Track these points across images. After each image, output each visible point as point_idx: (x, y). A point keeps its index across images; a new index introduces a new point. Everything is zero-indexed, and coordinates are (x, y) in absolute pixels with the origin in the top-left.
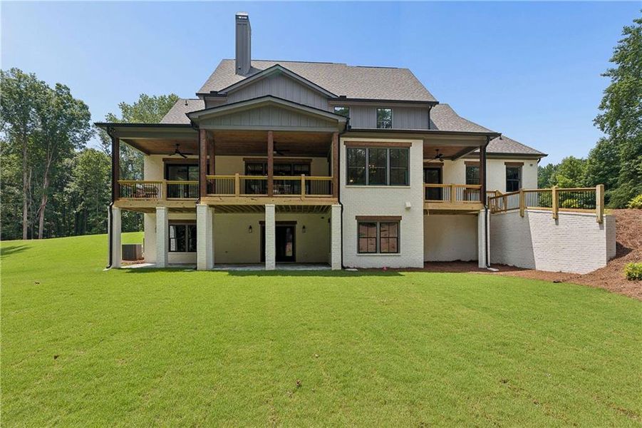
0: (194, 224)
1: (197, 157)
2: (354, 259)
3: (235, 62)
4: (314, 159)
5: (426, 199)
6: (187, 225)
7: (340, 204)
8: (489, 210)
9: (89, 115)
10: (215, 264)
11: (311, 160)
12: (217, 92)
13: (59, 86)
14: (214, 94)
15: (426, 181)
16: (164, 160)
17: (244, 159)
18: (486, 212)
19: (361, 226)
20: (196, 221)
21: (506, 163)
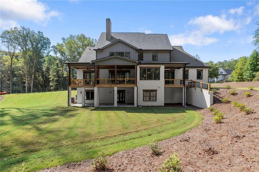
0: (93, 91)
1: (94, 70)
2: (142, 103)
3: (106, 33)
4: (131, 69)
5: (165, 84)
6: (90, 91)
7: (137, 86)
8: (186, 87)
9: (50, 43)
10: (99, 104)
11: (130, 70)
12: (100, 49)
13: (39, 32)
14: (99, 49)
15: (165, 78)
16: (83, 71)
17: (109, 70)
18: (185, 88)
19: (144, 93)
20: (94, 90)
21: (197, 70)
